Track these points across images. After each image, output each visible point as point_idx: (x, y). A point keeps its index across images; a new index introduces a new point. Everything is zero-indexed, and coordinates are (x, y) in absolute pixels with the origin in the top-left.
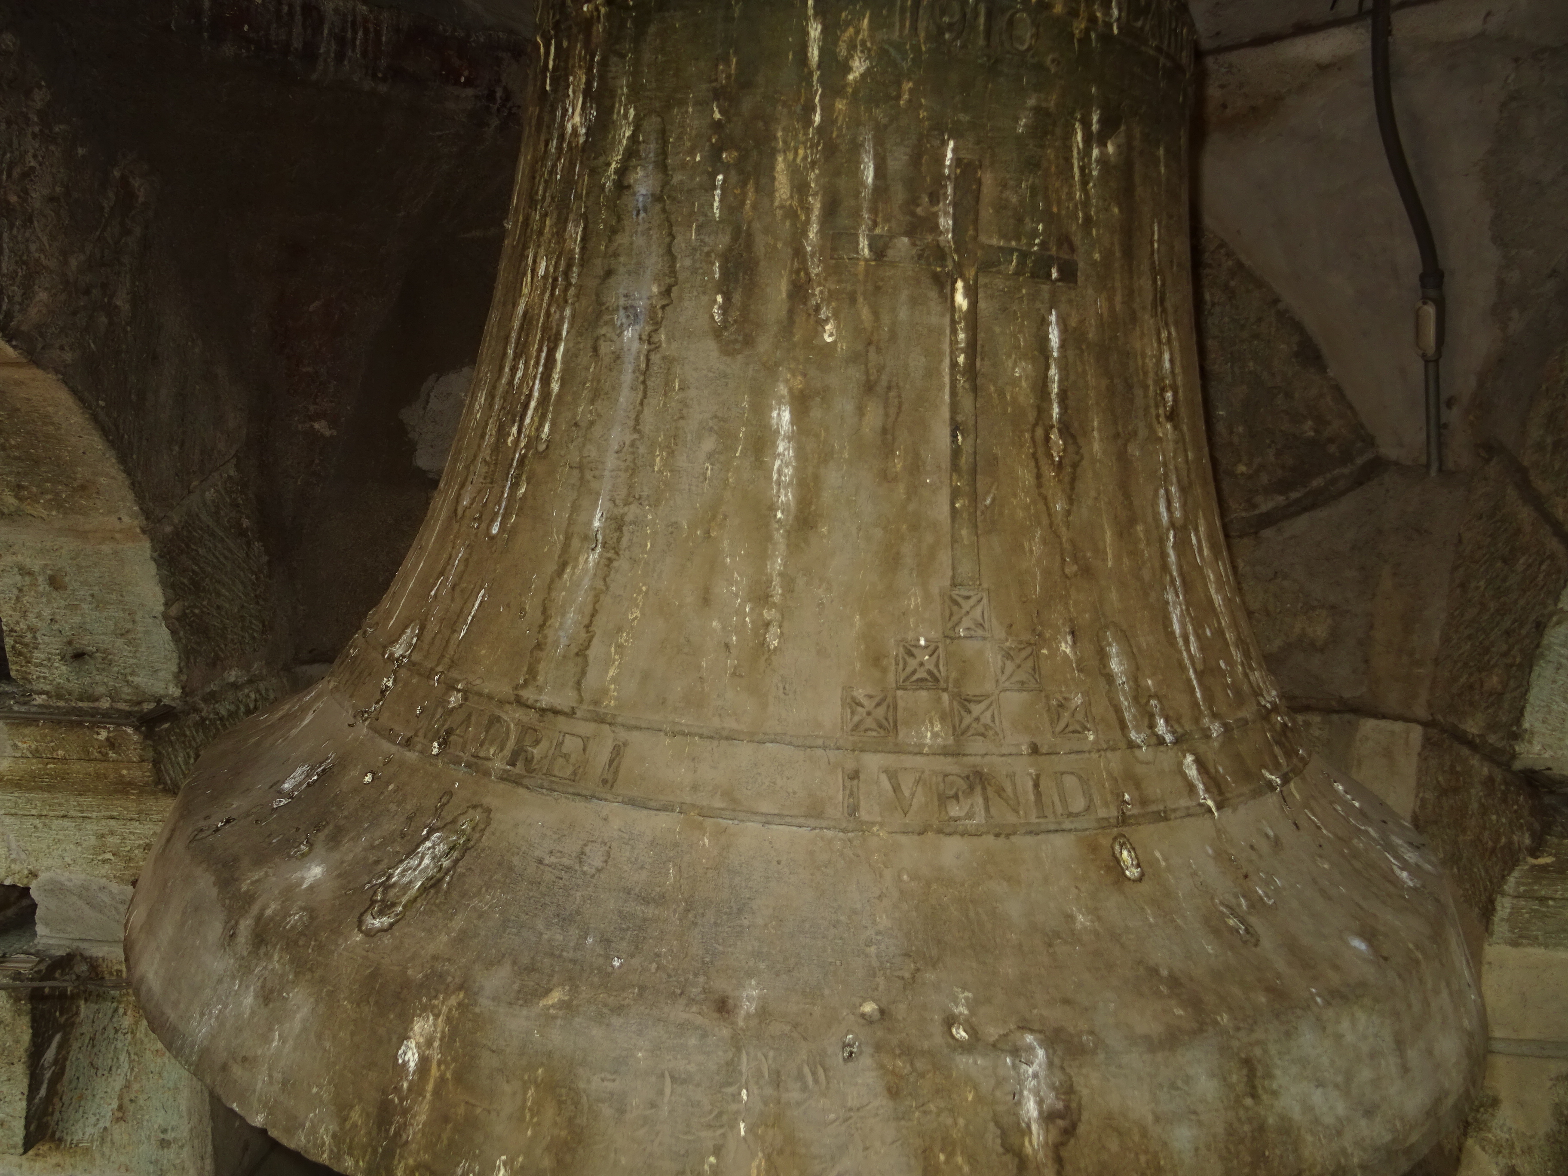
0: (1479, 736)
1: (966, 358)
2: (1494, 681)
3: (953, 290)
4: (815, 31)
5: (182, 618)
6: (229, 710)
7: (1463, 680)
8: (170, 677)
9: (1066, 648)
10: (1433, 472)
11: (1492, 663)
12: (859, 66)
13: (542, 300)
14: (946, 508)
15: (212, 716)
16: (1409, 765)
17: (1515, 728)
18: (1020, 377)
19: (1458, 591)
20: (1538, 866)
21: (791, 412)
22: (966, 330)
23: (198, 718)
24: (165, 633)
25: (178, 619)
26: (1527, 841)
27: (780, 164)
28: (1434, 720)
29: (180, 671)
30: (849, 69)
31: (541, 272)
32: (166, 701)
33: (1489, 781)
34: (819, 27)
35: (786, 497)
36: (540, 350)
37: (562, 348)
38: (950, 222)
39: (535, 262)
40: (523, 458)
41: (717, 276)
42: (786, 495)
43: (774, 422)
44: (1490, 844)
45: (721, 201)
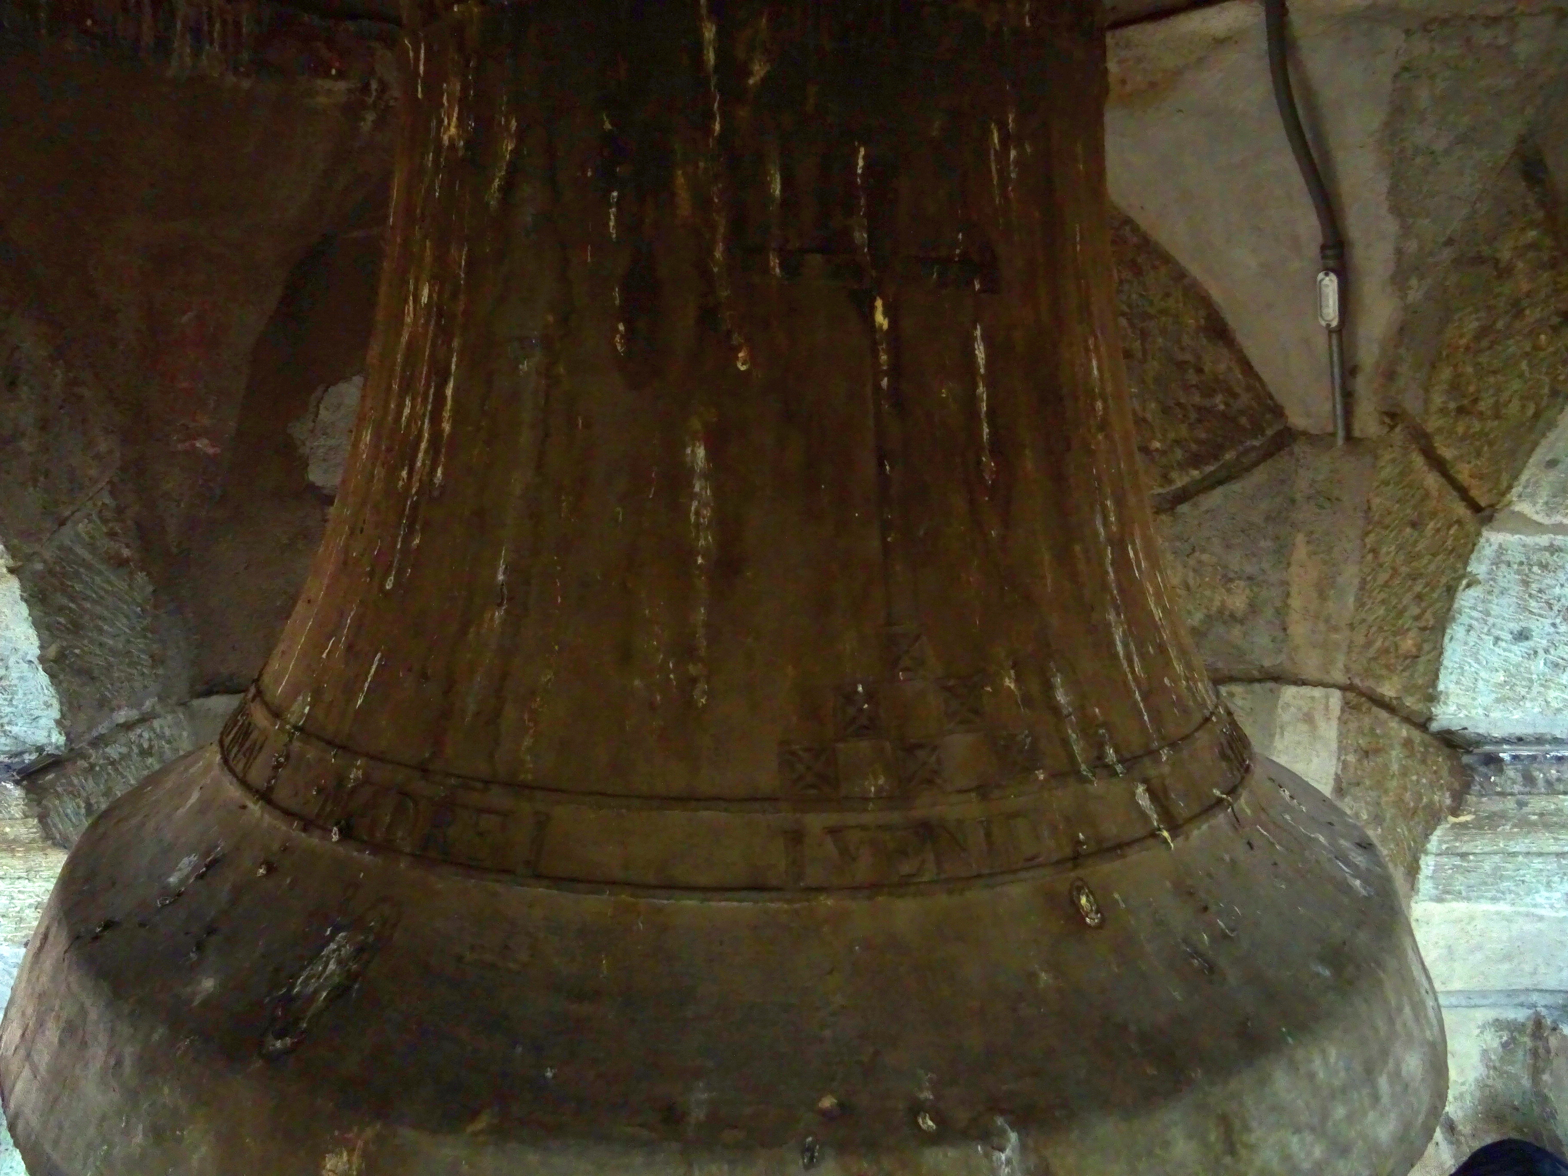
0: (1396, 698)
1: (888, 381)
2: (1408, 644)
3: (872, 308)
4: (709, 32)
5: (61, 658)
6: (120, 753)
7: (1378, 644)
8: (52, 724)
9: (1010, 683)
10: (1340, 441)
11: (1406, 627)
12: (759, 70)
13: (427, 331)
14: (876, 543)
15: (101, 762)
16: (1329, 731)
17: (1430, 690)
18: (947, 397)
19: (1370, 557)
20: (1459, 824)
21: (705, 449)
22: (888, 352)
23: (86, 765)
24: (43, 678)
25: (55, 661)
26: (1448, 802)
27: (680, 179)
28: (1351, 684)
29: (63, 716)
30: (750, 74)
31: (424, 299)
32: (49, 750)
33: (1408, 743)
34: (714, 29)
35: (705, 540)
36: (428, 386)
37: (451, 385)
38: (865, 236)
39: (416, 288)
40: (415, 507)
41: (617, 302)
42: (706, 539)
43: (688, 459)
44: (1412, 804)
45: (616, 221)
